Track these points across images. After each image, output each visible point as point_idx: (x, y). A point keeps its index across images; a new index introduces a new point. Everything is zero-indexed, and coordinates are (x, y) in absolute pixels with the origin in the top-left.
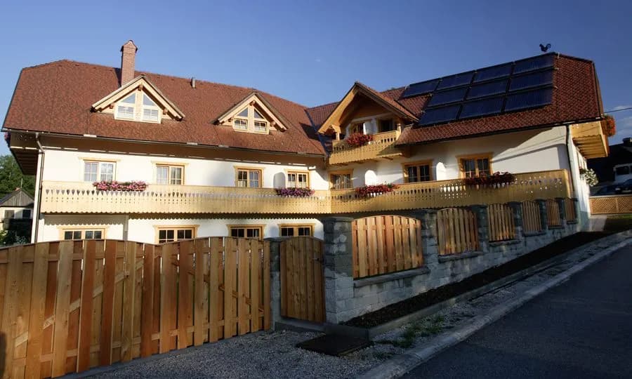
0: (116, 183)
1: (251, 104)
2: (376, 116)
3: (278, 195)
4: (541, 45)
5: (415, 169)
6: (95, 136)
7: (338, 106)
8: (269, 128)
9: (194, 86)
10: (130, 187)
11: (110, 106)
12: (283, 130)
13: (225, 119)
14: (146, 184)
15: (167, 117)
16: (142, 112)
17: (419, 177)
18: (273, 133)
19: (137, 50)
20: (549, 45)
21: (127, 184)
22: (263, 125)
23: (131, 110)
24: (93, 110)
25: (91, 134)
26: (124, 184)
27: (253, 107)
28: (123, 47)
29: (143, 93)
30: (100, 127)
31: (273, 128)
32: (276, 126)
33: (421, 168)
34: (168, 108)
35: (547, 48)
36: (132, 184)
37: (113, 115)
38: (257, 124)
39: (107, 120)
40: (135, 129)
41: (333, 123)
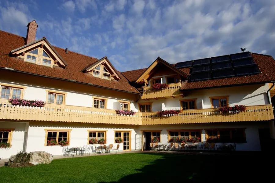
0: (25, 100)
1: (102, 64)
2: (165, 76)
3: (117, 114)
4: (241, 48)
5: (187, 103)
6: (13, 69)
7: (146, 70)
8: (111, 78)
9: (67, 53)
10: (34, 104)
11: (22, 54)
12: (117, 79)
13: (89, 70)
14: (45, 102)
15: (56, 65)
16: (42, 60)
17: (189, 107)
18: (113, 80)
19: (37, 26)
20: (245, 48)
21: (33, 102)
22: (108, 76)
23: (35, 58)
24: (11, 55)
25: (10, 67)
26: (30, 102)
27: (103, 66)
28: (29, 24)
29: (43, 49)
30: (15, 65)
31: (113, 78)
32: (115, 77)
33: (190, 103)
34: (58, 60)
35: (244, 50)
36: (36, 102)
37: (23, 59)
38: (105, 75)
39: (20, 62)
40: (39, 69)
41: (144, 77)
